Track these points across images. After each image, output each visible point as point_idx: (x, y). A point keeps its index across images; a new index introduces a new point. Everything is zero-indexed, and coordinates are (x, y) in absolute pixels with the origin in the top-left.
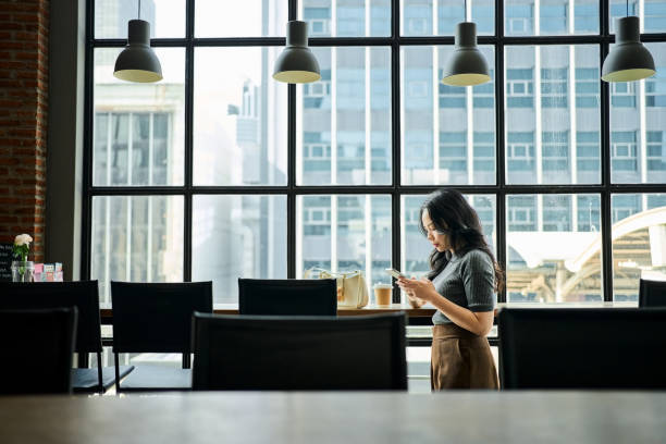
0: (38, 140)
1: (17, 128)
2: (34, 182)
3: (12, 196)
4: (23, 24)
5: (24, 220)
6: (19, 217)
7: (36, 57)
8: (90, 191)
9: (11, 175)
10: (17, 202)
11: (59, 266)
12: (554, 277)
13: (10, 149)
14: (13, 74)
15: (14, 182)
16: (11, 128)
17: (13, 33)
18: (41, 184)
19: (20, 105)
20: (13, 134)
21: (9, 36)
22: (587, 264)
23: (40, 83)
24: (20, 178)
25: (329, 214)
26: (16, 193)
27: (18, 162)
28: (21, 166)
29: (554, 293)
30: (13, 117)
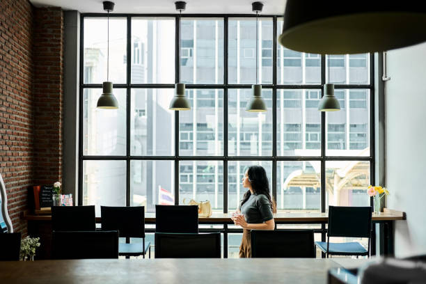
0: (60, 135)
1: (51, 130)
2: (59, 155)
3: (48, 162)
4: (53, 81)
5: (54, 174)
6: (52, 172)
7: (59, 97)
8: (82, 158)
9: (48, 152)
10: (51, 165)
11: (71, 195)
12: (333, 178)
13: (47, 140)
14: (48, 104)
15: (50, 156)
16: (48, 130)
17: (49, 85)
18: (61, 156)
19: (52, 119)
20: (48, 133)
21: (46, 87)
22: (350, 172)
23: (61, 108)
24: (52, 153)
25: (192, 134)
26: (50, 161)
27: (51, 146)
28: (53, 148)
29: (333, 188)
30: (49, 125)
